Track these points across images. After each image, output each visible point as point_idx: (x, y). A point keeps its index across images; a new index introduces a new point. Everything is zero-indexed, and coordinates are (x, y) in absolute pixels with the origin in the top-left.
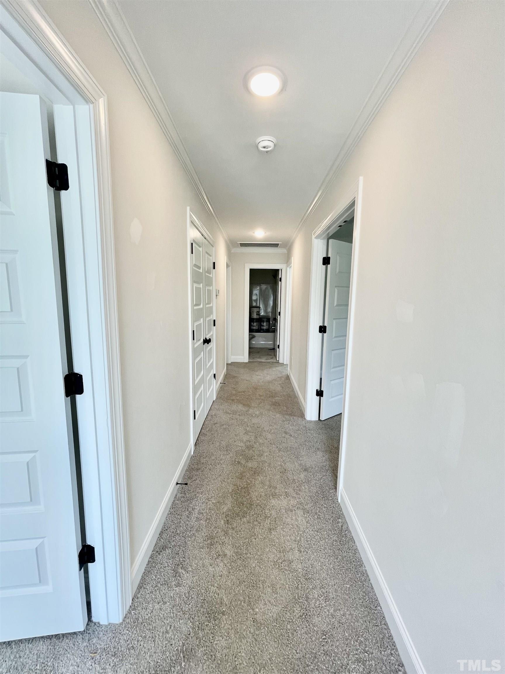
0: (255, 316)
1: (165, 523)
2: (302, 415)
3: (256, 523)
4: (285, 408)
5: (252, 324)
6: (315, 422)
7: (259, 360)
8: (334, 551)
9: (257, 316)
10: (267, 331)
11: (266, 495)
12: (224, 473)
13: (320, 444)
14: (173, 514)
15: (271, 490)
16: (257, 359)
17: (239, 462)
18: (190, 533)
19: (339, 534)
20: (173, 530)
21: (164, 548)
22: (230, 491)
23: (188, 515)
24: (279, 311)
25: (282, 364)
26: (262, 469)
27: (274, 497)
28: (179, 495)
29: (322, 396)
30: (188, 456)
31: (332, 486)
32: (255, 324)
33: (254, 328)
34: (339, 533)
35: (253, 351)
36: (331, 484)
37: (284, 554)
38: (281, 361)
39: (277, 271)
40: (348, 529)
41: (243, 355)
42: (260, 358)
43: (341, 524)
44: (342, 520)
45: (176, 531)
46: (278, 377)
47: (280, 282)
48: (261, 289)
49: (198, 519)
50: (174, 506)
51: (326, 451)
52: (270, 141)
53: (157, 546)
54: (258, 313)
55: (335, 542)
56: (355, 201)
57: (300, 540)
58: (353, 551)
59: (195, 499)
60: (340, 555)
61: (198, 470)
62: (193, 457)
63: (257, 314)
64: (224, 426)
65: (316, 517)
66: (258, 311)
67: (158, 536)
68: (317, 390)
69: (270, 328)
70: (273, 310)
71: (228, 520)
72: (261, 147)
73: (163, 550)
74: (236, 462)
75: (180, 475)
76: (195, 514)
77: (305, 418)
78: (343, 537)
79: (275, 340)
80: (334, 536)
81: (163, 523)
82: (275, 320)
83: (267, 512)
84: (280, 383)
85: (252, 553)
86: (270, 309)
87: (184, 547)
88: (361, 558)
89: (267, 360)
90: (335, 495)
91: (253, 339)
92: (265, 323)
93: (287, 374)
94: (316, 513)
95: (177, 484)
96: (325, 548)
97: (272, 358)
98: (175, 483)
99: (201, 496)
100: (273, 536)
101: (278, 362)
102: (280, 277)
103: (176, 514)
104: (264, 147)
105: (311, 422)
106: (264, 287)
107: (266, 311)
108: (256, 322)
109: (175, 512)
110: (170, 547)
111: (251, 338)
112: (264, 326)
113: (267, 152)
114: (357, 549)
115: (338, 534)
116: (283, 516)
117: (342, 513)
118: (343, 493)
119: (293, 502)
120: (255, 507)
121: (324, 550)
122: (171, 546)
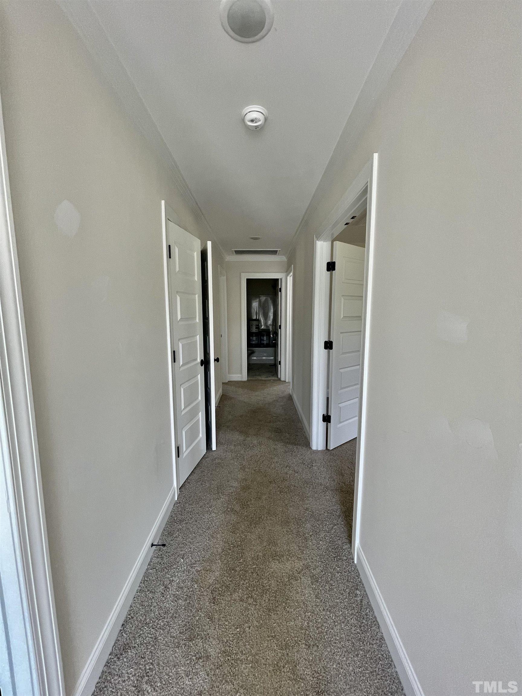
0: (254, 330)
1: (131, 606)
2: (307, 443)
3: (250, 601)
4: (287, 434)
5: (251, 338)
6: (322, 451)
7: (260, 378)
8: (353, 643)
9: (256, 330)
10: (268, 346)
11: (264, 555)
12: (214, 525)
13: (328, 480)
14: (143, 591)
15: (270, 549)
16: (257, 377)
17: (232, 510)
18: (163, 621)
19: (359, 615)
20: (141, 618)
21: (126, 647)
22: (220, 550)
23: (163, 592)
24: (279, 324)
25: (284, 382)
26: (259, 518)
27: (274, 559)
28: (155, 560)
29: (330, 422)
30: (171, 502)
31: (346, 539)
32: (254, 338)
33: (254, 342)
34: (358, 612)
35: (252, 368)
36: (344, 535)
37: (288, 650)
38: (282, 379)
39: (277, 280)
40: (369, 605)
41: (241, 373)
42: (260, 375)
43: (360, 598)
44: (360, 591)
45: (146, 619)
46: (280, 398)
47: (280, 293)
48: (261, 301)
49: (177, 598)
50: (146, 579)
51: (336, 490)
52: (259, 112)
53: (116, 645)
54: (258, 327)
55: (353, 629)
56: (367, 186)
57: (309, 626)
58: (378, 642)
59: (175, 566)
60: (361, 650)
61: (181, 521)
62: (176, 503)
63: (256, 328)
64: (217, 461)
65: (327, 587)
66: (257, 324)
67: (120, 628)
68: (323, 415)
69: (271, 342)
70: (274, 322)
71: (214, 598)
72: (249, 121)
73: (125, 652)
74: (229, 509)
75: (158, 530)
76: (173, 589)
77: (311, 448)
78: (364, 618)
79: (276, 355)
80: (352, 619)
81: (129, 606)
82: (276, 334)
83: (265, 582)
84: (282, 404)
85: (244, 652)
86: (270, 322)
87: (153, 646)
88: (389, 652)
89: (267, 377)
90: (351, 553)
91: (252, 355)
92: (265, 337)
93: (289, 393)
94: (327, 582)
95: (152, 545)
96: (341, 638)
97: (273, 375)
98: (149, 544)
99: (182, 560)
100: (273, 621)
101: (280, 379)
102: (280, 287)
103: (148, 590)
104: (252, 121)
105: (317, 452)
106: (263, 298)
107: (266, 324)
108: (255, 336)
109: (146, 587)
110: (135, 647)
111: (250, 354)
112: (264, 340)
113: (256, 127)
114: (382, 638)
115: (357, 614)
116: (286, 588)
117: (360, 580)
118: (360, 553)
119: (299, 565)
120: (251, 574)
121: (340, 642)
122: (136, 645)
